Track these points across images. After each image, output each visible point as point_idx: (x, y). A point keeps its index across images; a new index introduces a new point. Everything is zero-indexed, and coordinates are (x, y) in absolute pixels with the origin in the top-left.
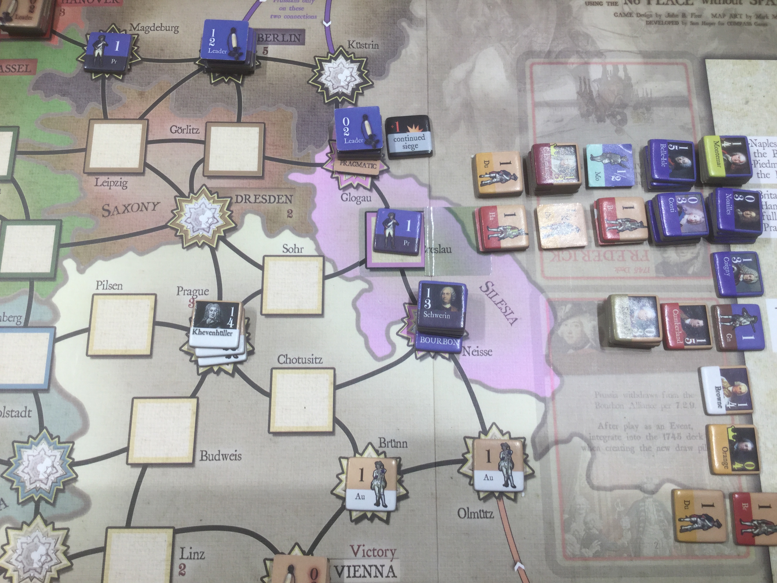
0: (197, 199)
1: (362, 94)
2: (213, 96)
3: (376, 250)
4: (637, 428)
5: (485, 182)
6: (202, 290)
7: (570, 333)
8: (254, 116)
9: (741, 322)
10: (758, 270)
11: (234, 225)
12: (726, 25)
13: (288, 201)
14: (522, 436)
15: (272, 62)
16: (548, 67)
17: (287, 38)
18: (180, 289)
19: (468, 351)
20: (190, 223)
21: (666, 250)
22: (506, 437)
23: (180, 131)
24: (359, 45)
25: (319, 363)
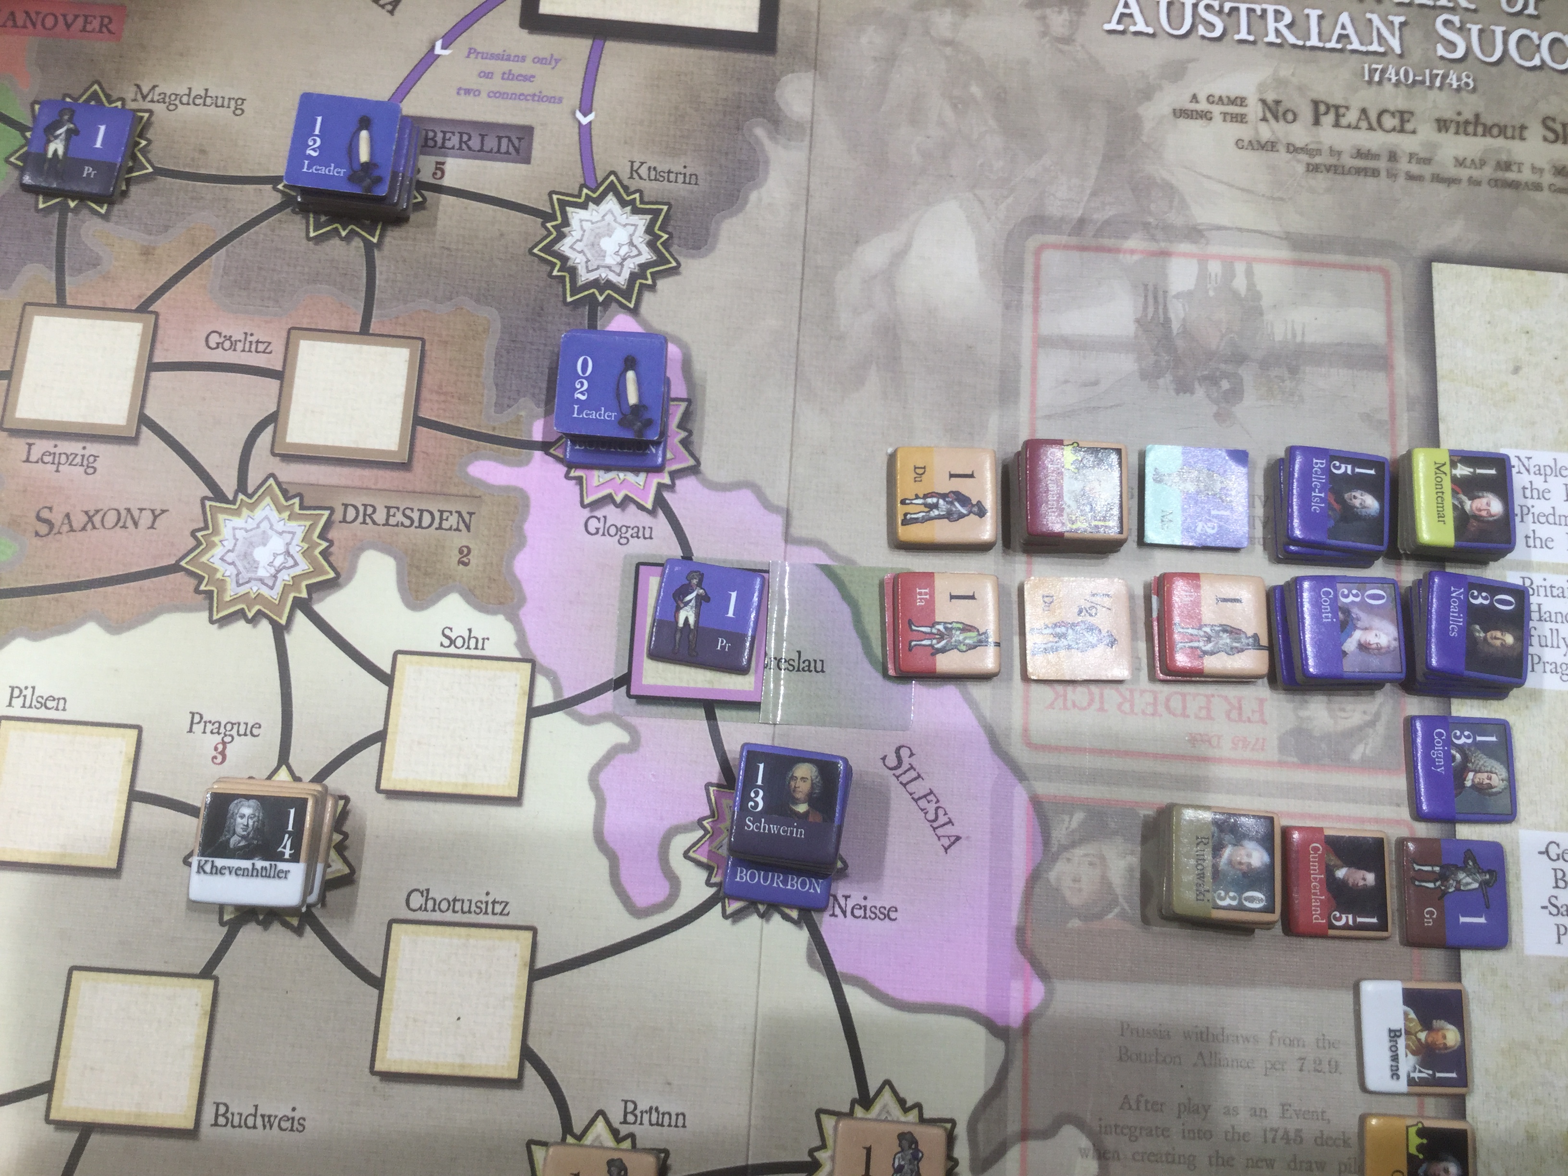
0: (252, 507)
1: (652, 288)
2: (310, 268)
3: (655, 655)
4: (1206, 1111)
5: (913, 516)
6: (247, 724)
7: (1076, 880)
8: (401, 320)
9: (1459, 882)
10: (1509, 762)
11: (332, 575)
12: (1485, 187)
13: (462, 526)
14: (949, 1116)
15: (451, 199)
16: (1075, 255)
17: (491, 143)
18: (197, 718)
19: (843, 906)
20: (233, 563)
21: (1306, 702)
22: (913, 1116)
23: (227, 344)
24: (653, 173)
25: (501, 914)
